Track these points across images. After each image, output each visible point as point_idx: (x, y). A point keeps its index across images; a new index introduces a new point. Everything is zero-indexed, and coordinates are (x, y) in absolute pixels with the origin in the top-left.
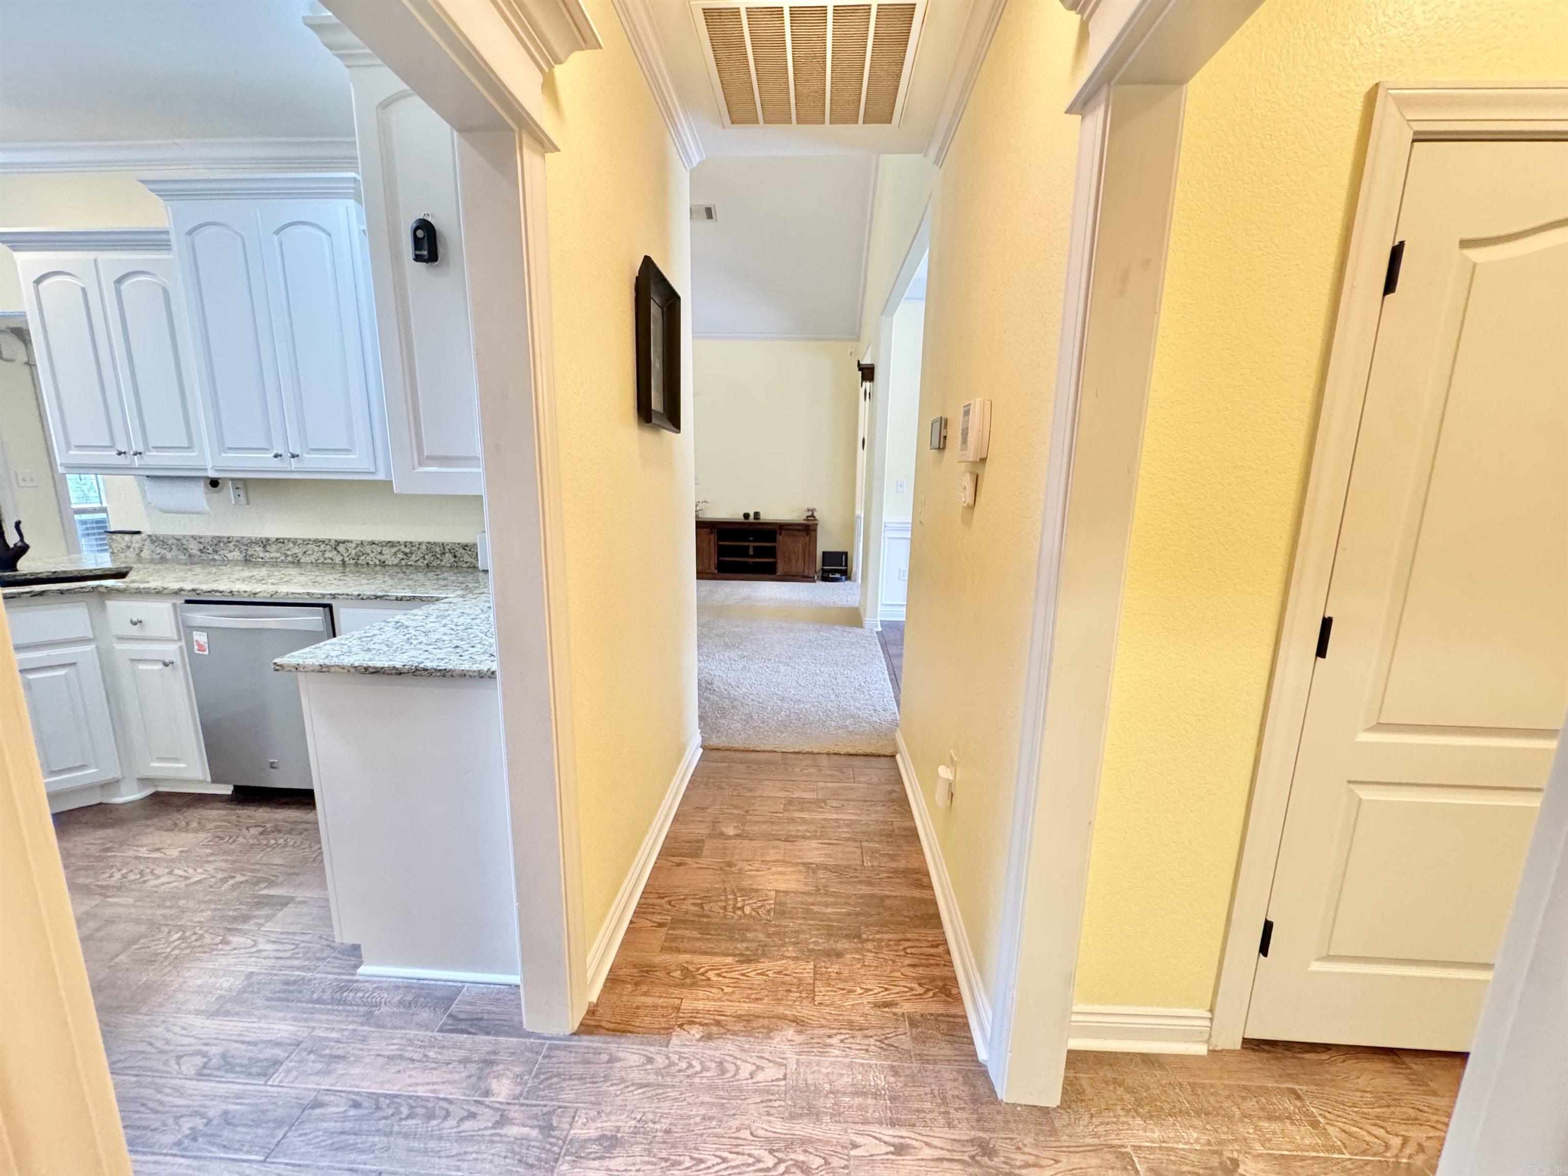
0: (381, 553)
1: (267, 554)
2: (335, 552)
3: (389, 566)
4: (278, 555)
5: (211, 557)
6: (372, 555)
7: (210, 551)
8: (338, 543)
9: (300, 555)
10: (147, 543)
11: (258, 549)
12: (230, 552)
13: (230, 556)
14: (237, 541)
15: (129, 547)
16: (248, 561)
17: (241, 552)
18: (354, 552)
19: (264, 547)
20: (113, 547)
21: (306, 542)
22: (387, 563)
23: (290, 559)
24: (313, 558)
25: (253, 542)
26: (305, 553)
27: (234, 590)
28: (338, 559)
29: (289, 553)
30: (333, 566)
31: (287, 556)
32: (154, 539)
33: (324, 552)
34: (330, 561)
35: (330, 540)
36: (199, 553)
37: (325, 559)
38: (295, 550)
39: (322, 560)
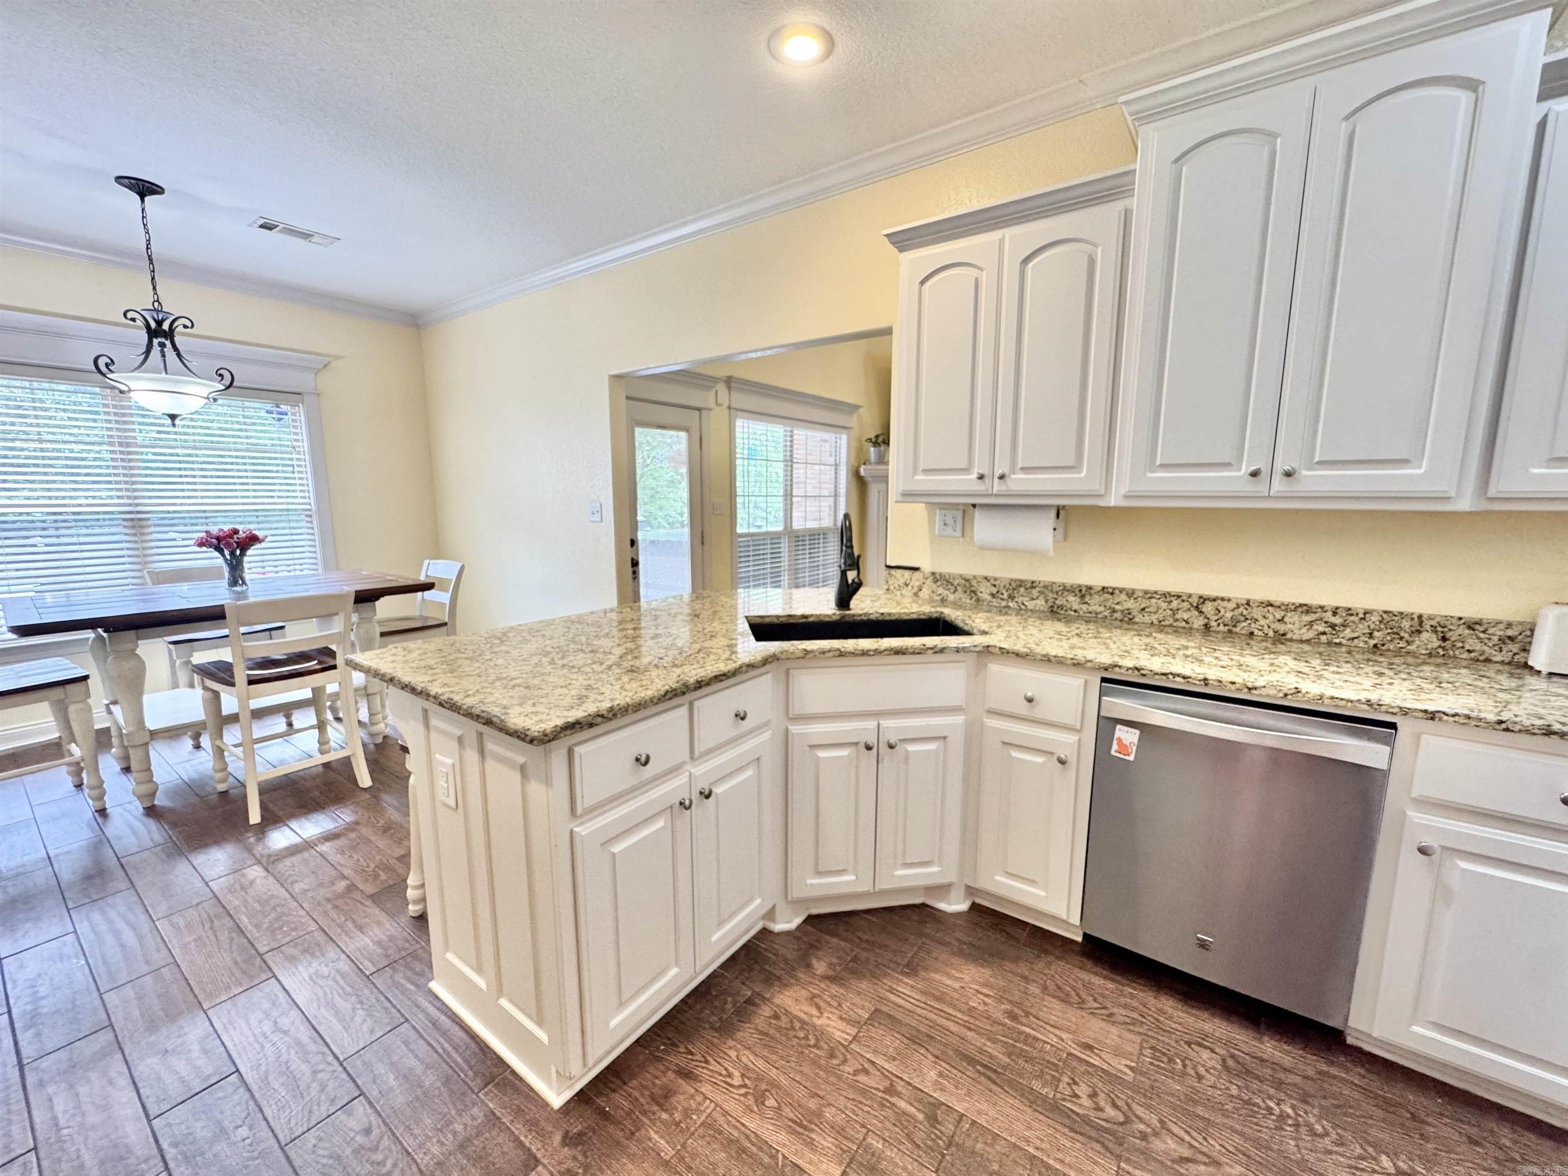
0: (1281, 620)
1: (1085, 607)
2: (1196, 613)
3: (1291, 640)
4: (1102, 609)
5: (1004, 603)
6: (1262, 622)
7: (1005, 596)
8: (1203, 600)
9: (1135, 613)
10: (929, 581)
11: (1071, 598)
12: (1033, 599)
13: (1030, 605)
14: (1046, 587)
15: (907, 585)
16: (1055, 612)
17: (1046, 601)
18: (1229, 615)
19: (1083, 596)
20: (890, 583)
21: (1149, 595)
22: (1289, 636)
23: (1118, 615)
24: (1154, 618)
25: (1067, 589)
26: (1143, 609)
28: (1198, 623)
29: (1117, 607)
30: (1188, 631)
31: (1114, 611)
32: (937, 578)
33: (1174, 612)
34: (1184, 624)
35: (1190, 596)
36: (989, 598)
37: (1177, 620)
38: (1130, 604)
39: (1170, 621)
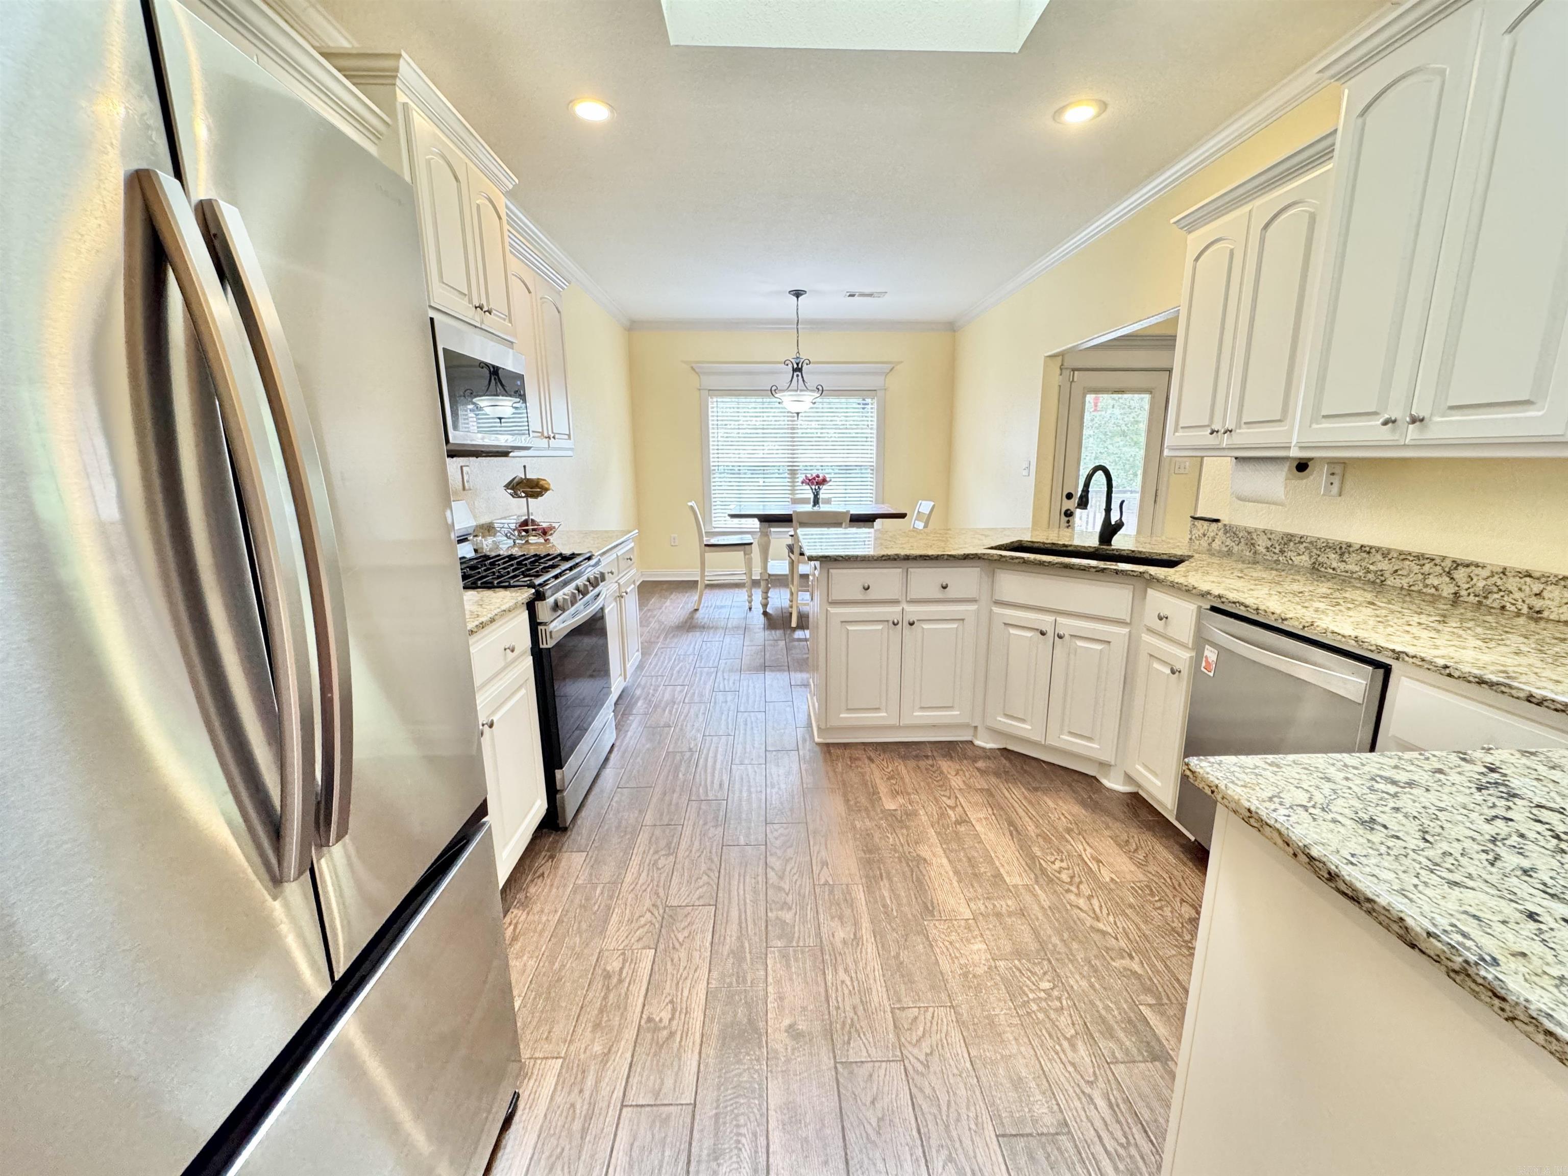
0: (1538, 595)
1: (1342, 566)
2: (1447, 579)
3: (1548, 620)
4: (1357, 568)
5: (1275, 557)
6: (1518, 595)
7: (1277, 551)
8: (1457, 564)
9: (1387, 574)
10: (1221, 533)
11: (1332, 556)
12: (1299, 555)
13: (1297, 560)
14: (1311, 543)
15: (1204, 535)
16: (1316, 570)
17: (1311, 557)
18: (1481, 584)
19: (1342, 555)
20: (1194, 532)
21: (1404, 556)
22: (1545, 614)
23: (1371, 576)
24: (1405, 582)
25: (1329, 546)
26: (1396, 571)
27: (1262, 607)
28: (1448, 590)
29: (1372, 567)
30: (1435, 599)
31: (1368, 572)
32: (1228, 530)
33: (1426, 576)
34: (1433, 591)
35: (1444, 558)
36: (1264, 551)
37: (1426, 586)
38: (1384, 565)
39: (1420, 586)
